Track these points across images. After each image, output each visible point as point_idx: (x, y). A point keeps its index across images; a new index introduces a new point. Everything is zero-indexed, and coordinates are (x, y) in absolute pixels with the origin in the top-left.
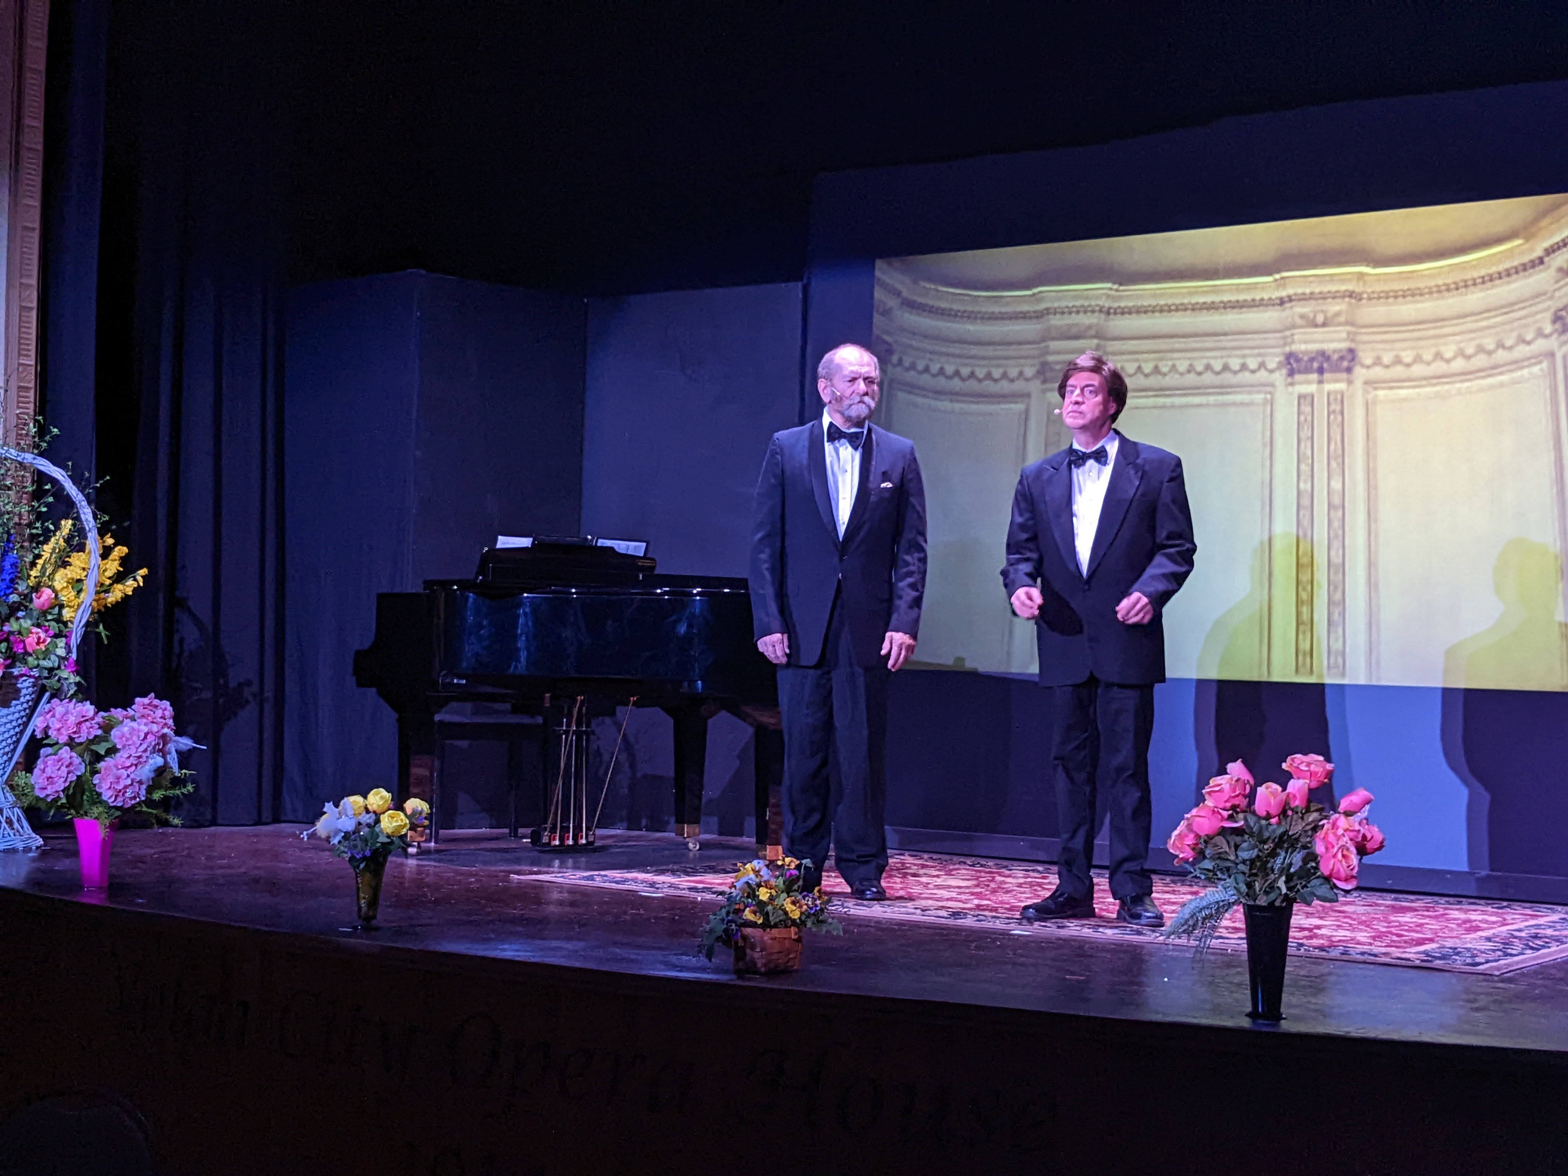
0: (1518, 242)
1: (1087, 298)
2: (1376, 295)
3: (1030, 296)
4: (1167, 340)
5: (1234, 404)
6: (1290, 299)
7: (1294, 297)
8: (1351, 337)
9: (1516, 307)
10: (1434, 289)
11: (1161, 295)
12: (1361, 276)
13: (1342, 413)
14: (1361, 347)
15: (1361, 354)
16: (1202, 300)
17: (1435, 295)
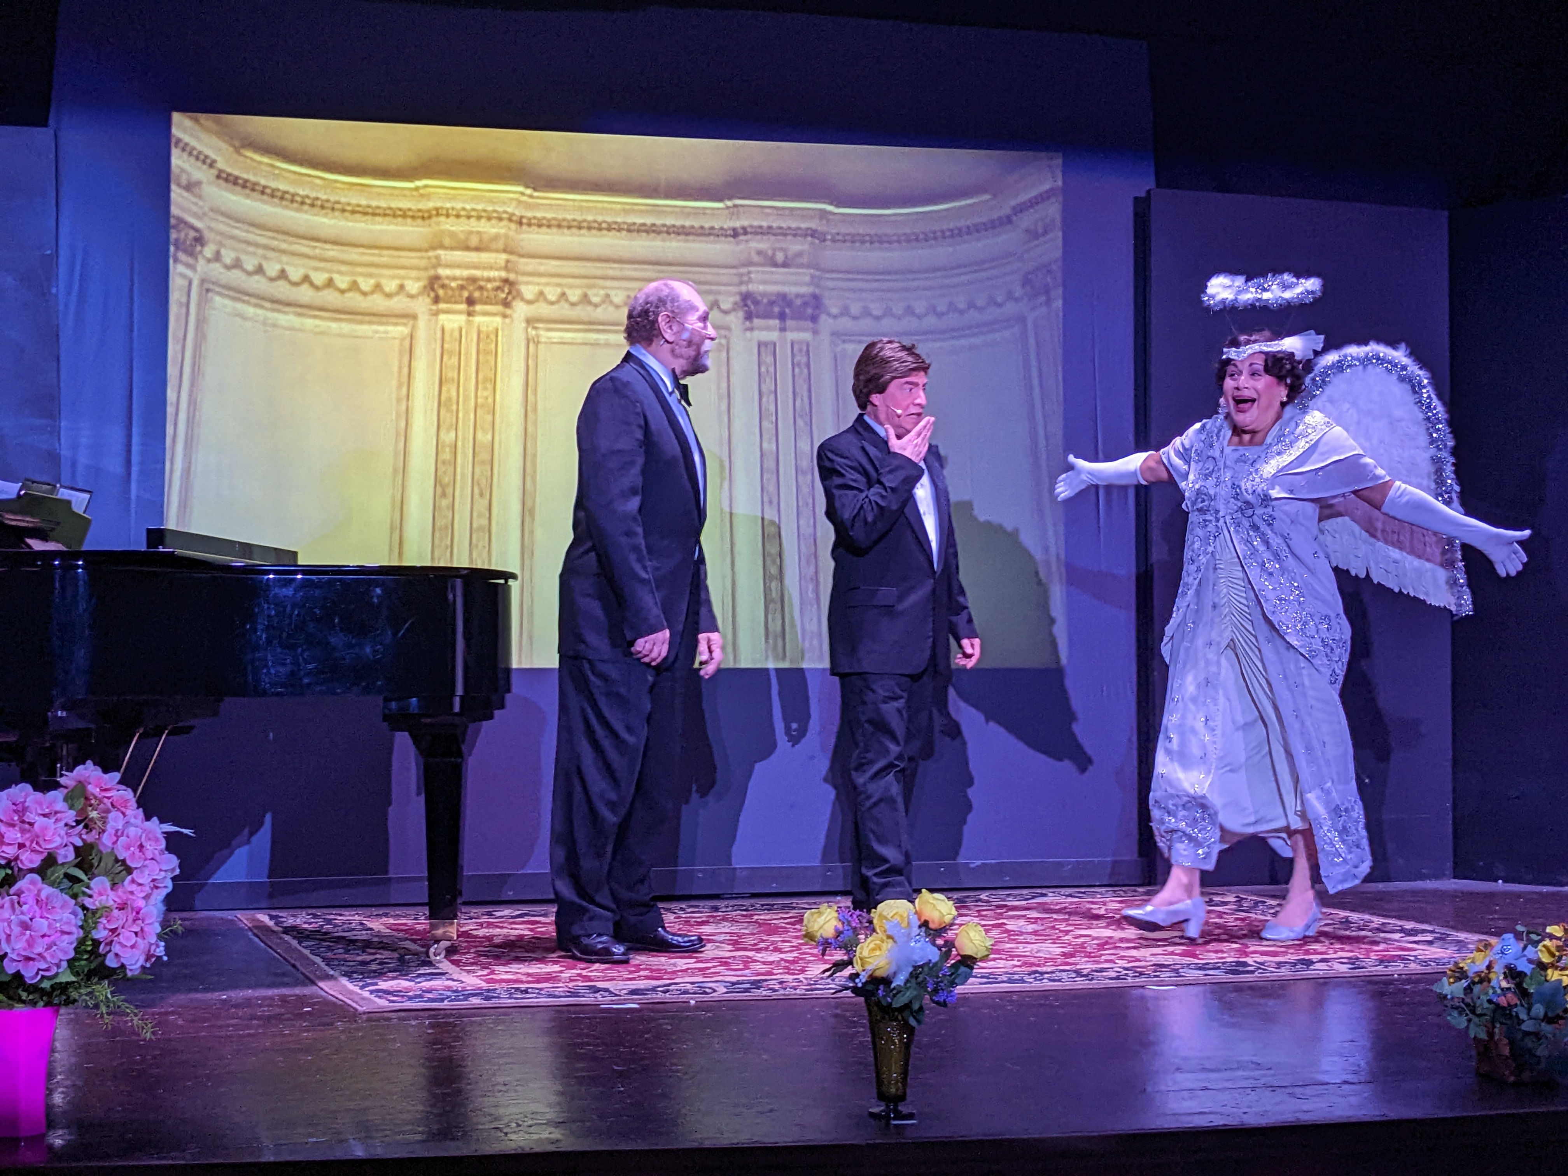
0: (987, 197)
1: (491, 201)
2: (840, 238)
3: (411, 189)
6: (745, 231)
7: (749, 230)
8: (815, 281)
10: (903, 238)
11: (589, 209)
12: (823, 214)
13: (808, 366)
14: (827, 294)
15: (826, 302)
16: (639, 221)
17: (904, 244)
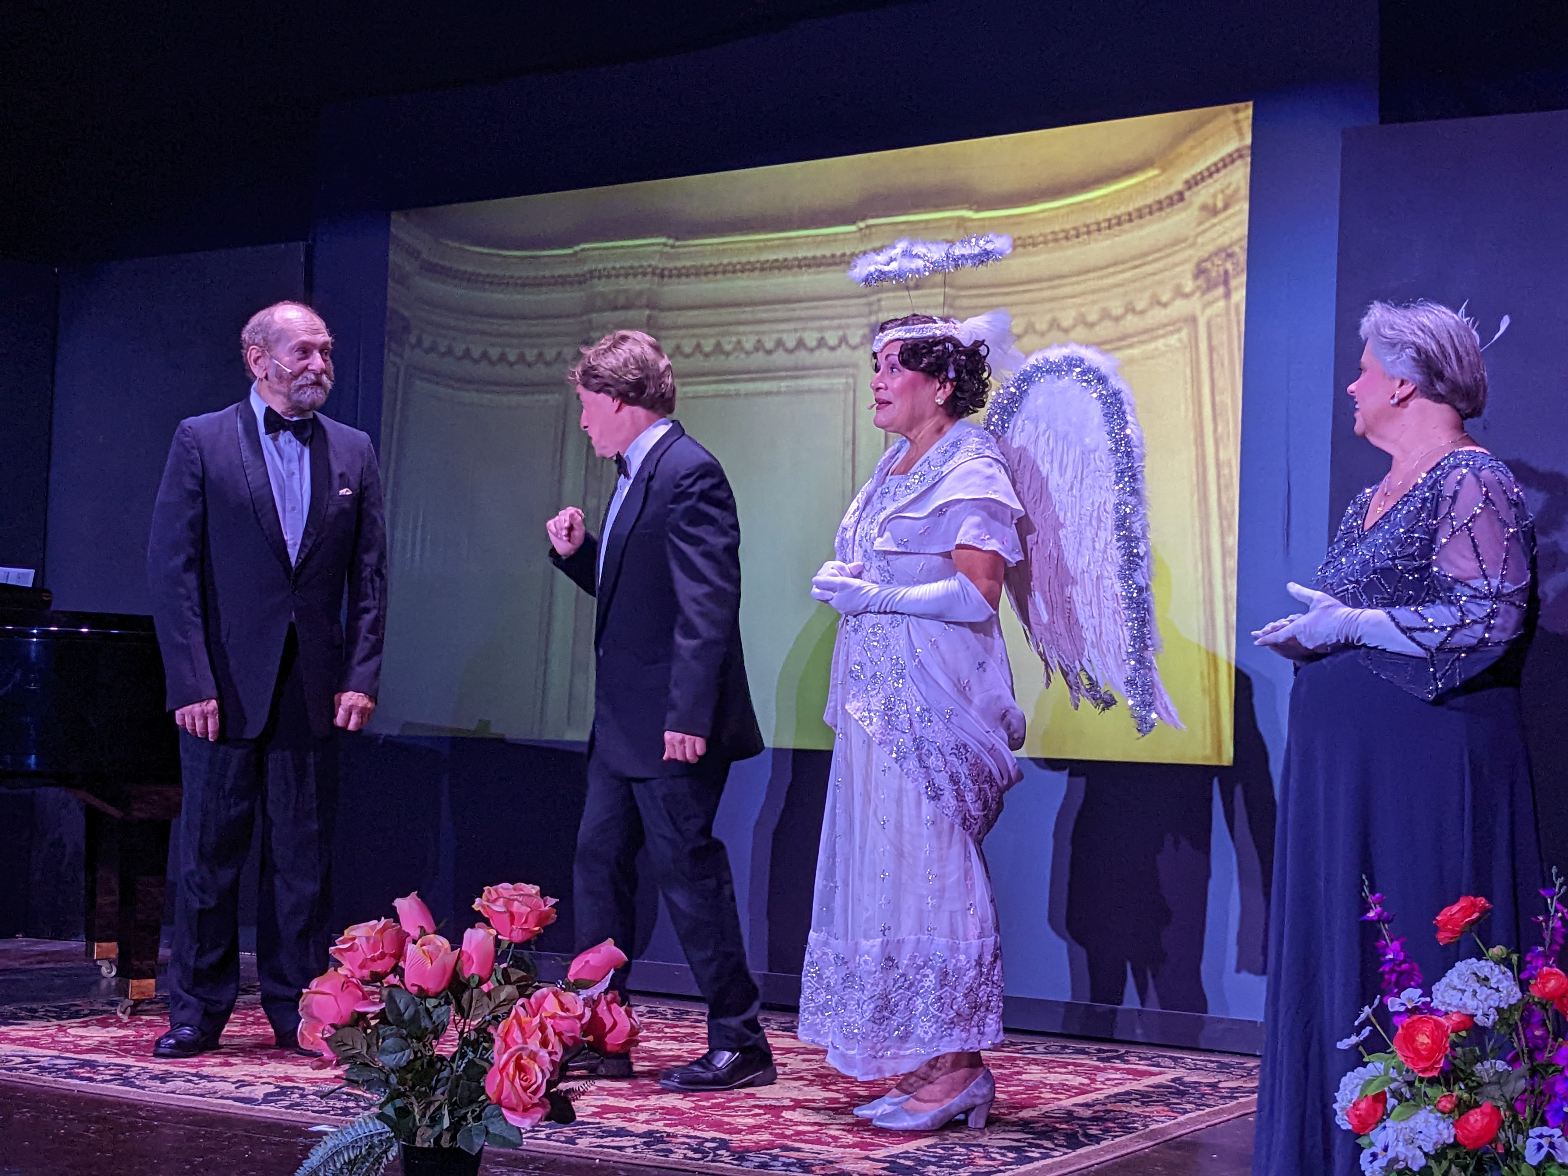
0: (1152, 173)
1: (638, 257)
3: (571, 255)
4: (732, 310)
5: (810, 391)
9: (1150, 258)
10: (1050, 237)
12: (962, 222)
16: (772, 257)
17: (1051, 245)
